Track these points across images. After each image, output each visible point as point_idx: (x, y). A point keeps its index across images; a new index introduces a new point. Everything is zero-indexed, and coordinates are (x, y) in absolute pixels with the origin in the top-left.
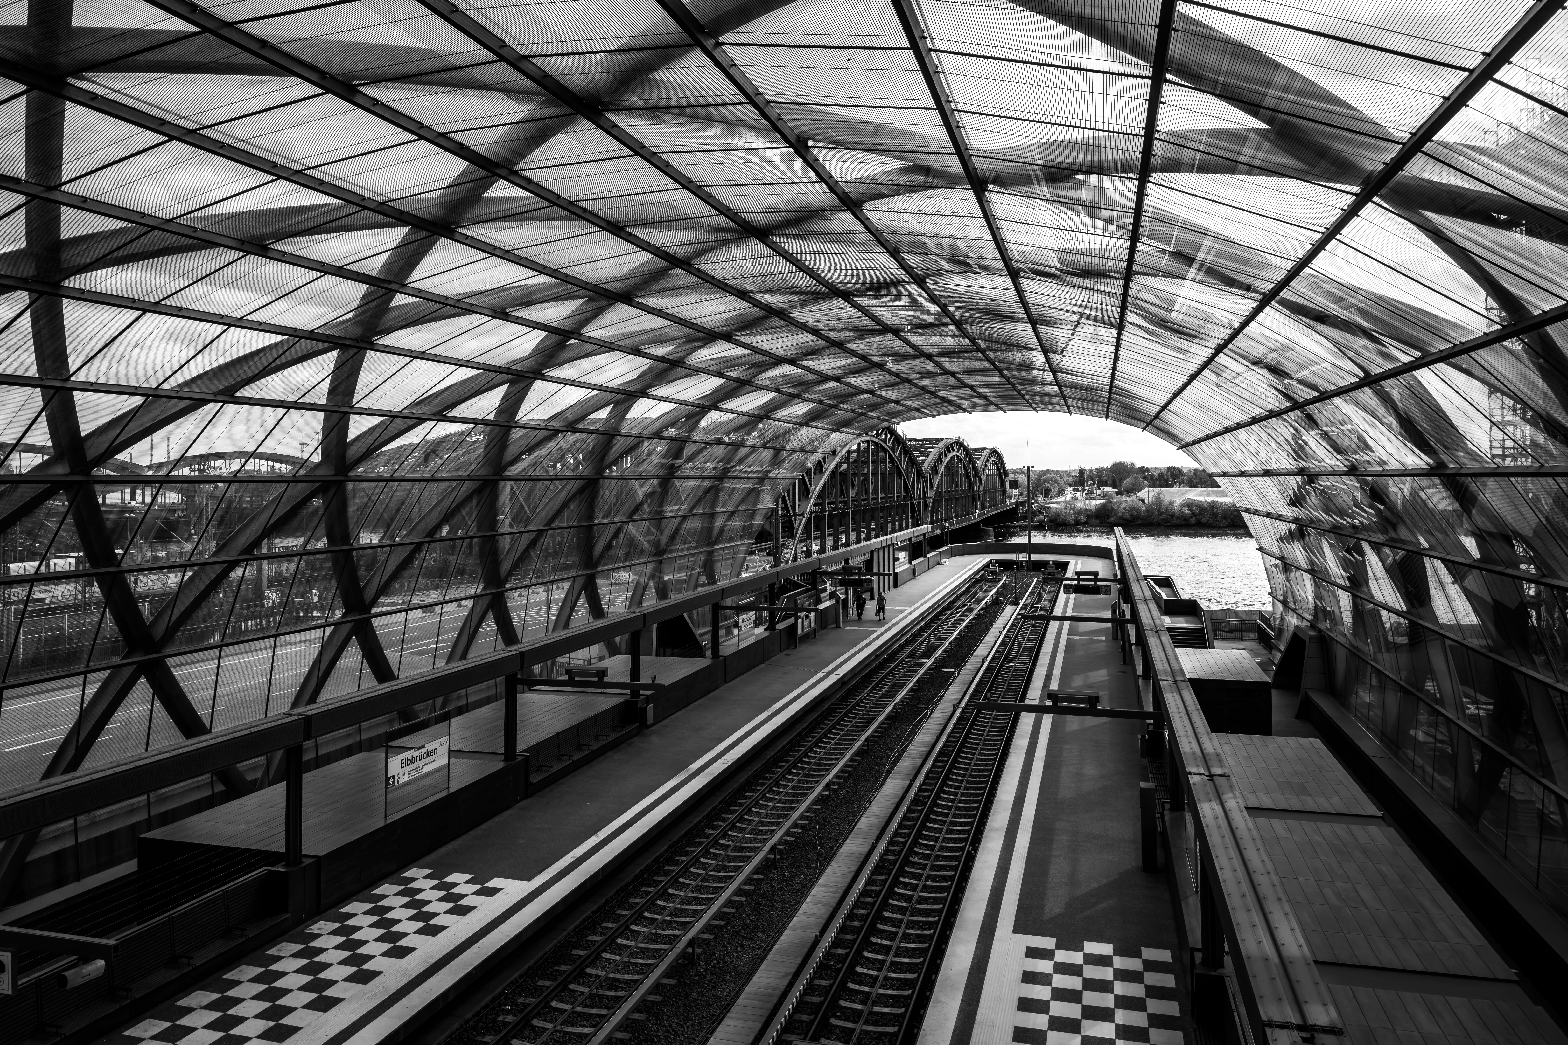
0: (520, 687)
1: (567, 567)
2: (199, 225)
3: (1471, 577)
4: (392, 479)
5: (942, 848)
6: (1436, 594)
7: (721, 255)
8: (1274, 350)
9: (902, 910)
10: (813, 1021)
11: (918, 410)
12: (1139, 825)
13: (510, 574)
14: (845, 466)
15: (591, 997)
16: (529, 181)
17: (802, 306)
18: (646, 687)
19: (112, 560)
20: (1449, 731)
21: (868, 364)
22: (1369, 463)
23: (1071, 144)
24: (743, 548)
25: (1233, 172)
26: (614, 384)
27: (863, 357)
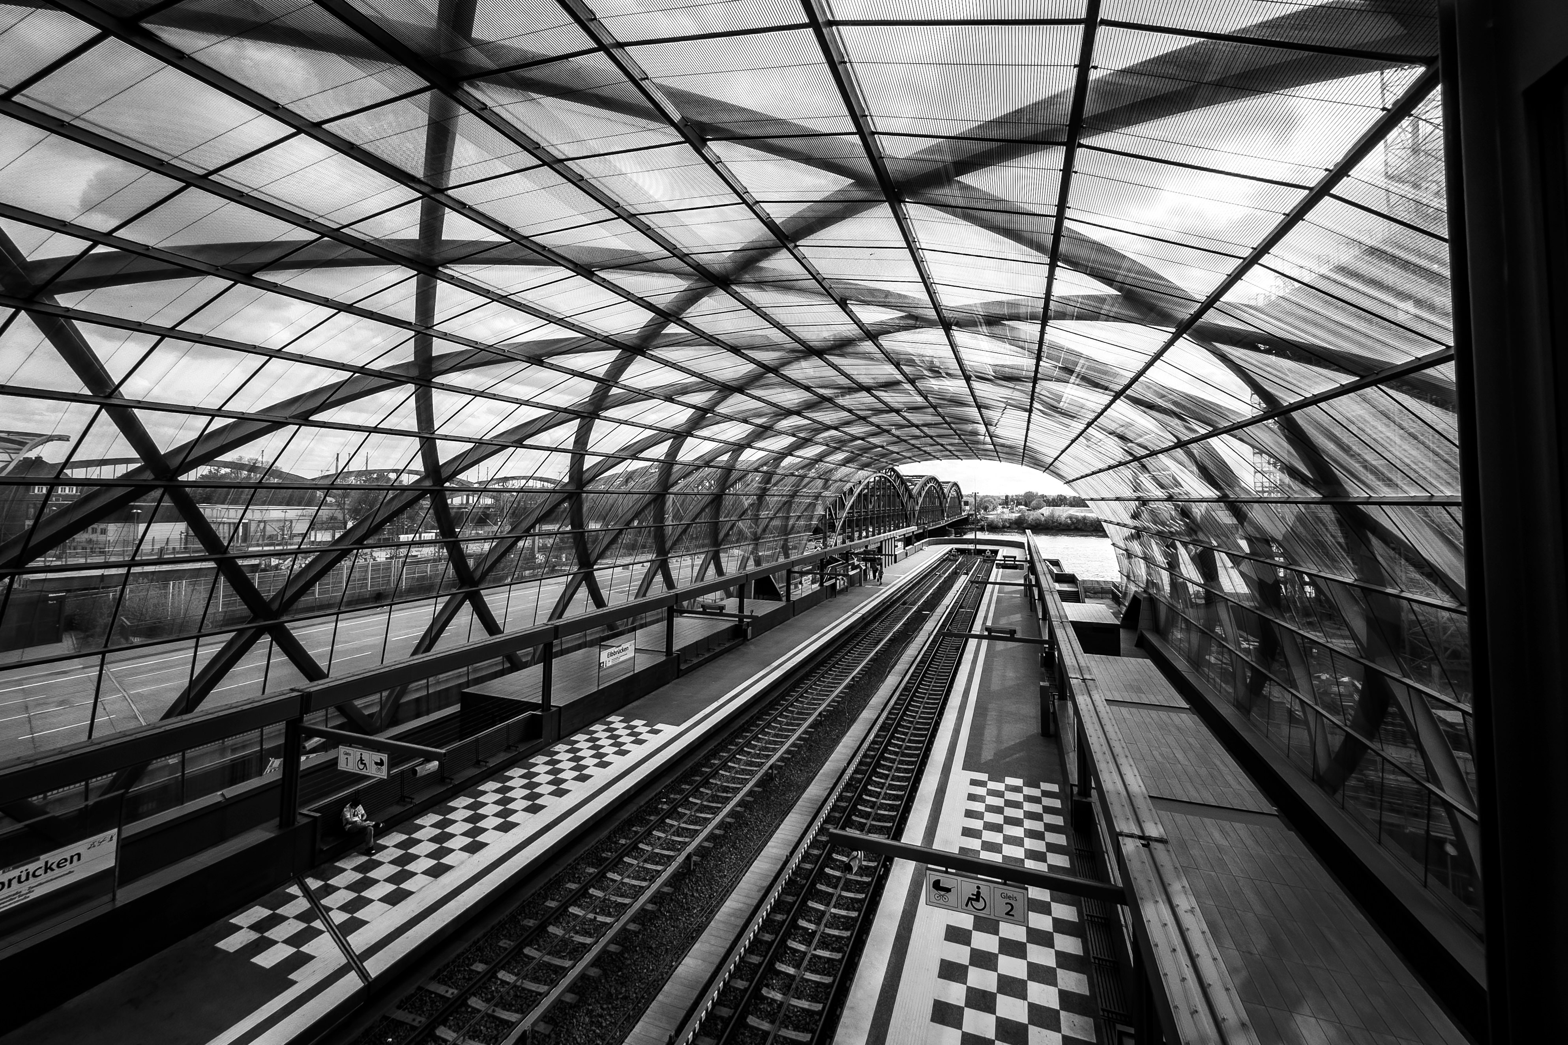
0: (675, 614)
1: (703, 546)
2: (506, 349)
3: (1243, 564)
4: (607, 492)
5: (920, 718)
6: (1221, 572)
7: (795, 366)
8: (1123, 426)
9: (896, 753)
10: (841, 818)
11: (910, 458)
12: (1039, 708)
13: (671, 548)
14: (866, 491)
15: (713, 796)
16: (687, 324)
17: (842, 396)
18: (747, 617)
19: (453, 534)
20: (1231, 658)
21: (881, 431)
22: (1180, 494)
23: (1000, 303)
24: (806, 538)
25: (1097, 320)
26: (732, 440)
27: (878, 426)
